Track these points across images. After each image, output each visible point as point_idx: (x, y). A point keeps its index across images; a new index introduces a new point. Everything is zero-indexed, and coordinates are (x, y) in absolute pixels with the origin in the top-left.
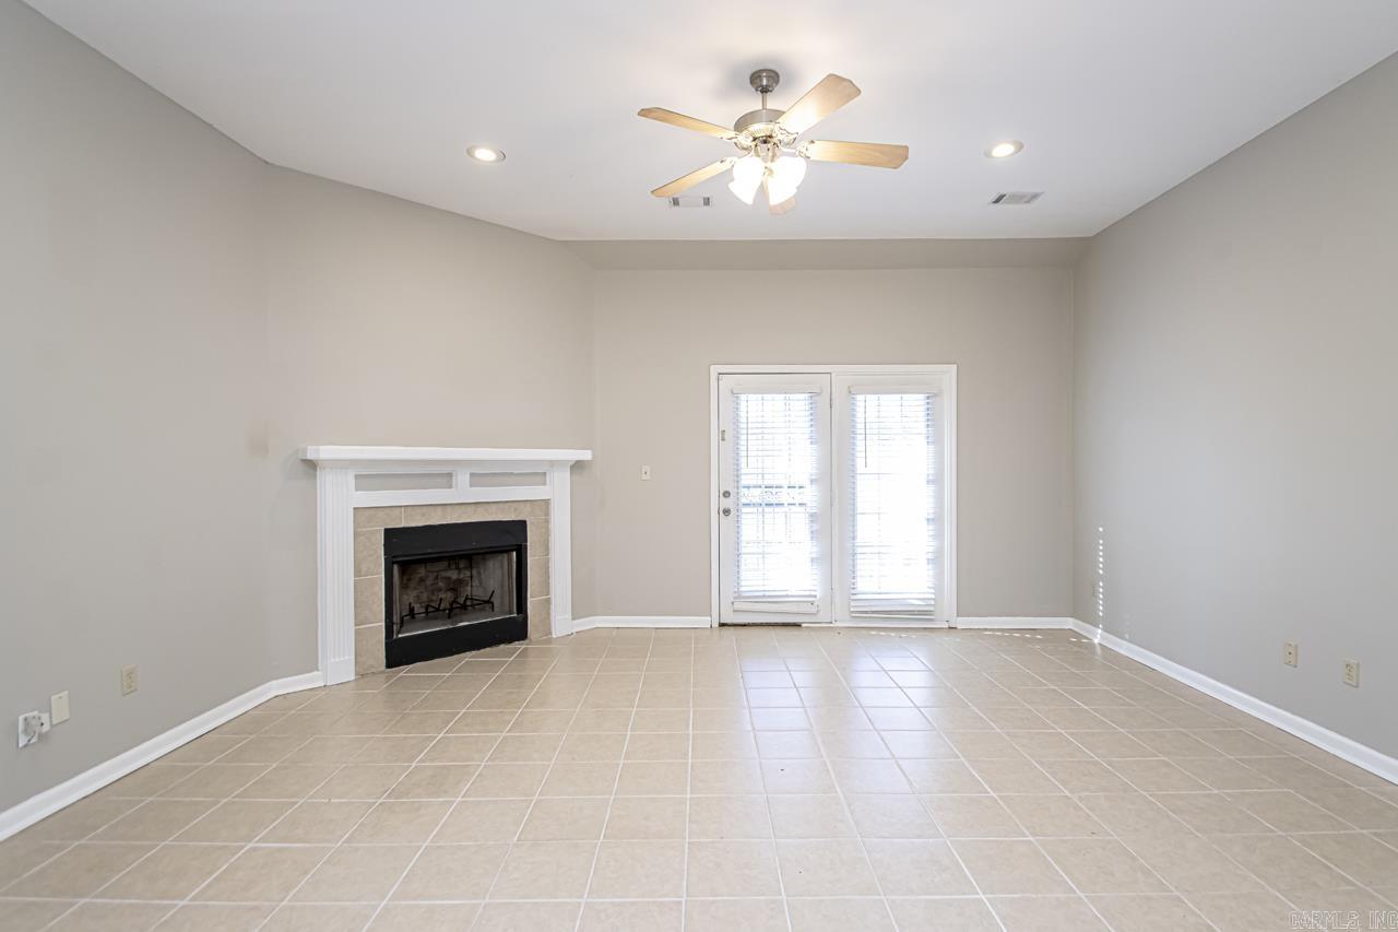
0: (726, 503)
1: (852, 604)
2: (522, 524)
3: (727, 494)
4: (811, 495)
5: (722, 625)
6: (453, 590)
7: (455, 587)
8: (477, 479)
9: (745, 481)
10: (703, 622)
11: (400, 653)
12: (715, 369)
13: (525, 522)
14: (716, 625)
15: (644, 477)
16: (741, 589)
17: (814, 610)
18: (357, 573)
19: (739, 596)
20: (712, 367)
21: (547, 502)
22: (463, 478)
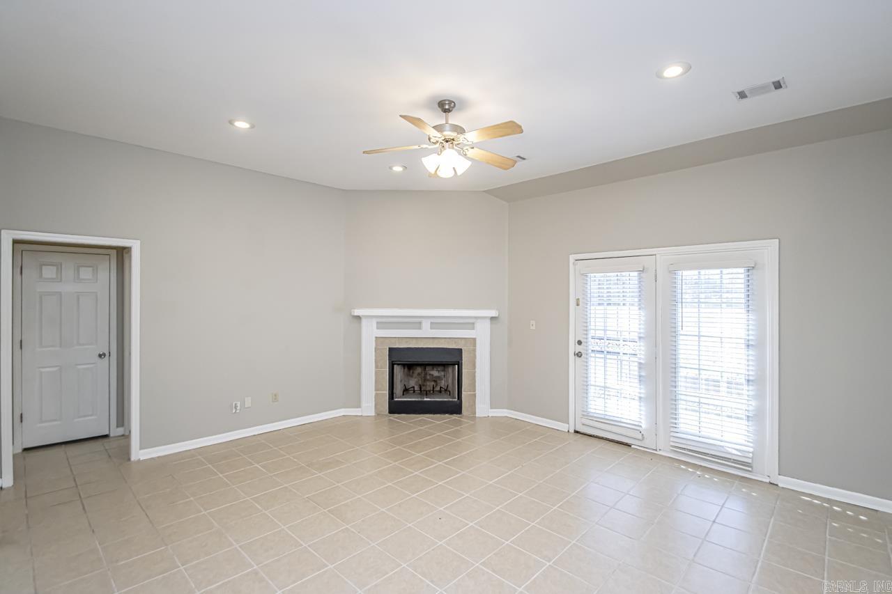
0: (579, 348)
1: (672, 439)
2: (460, 351)
3: (580, 343)
4: (641, 349)
5: (576, 432)
6: (435, 381)
7: (436, 380)
8: (434, 326)
9: (592, 333)
10: (563, 427)
11: (396, 408)
12: (572, 258)
13: (461, 349)
14: (572, 431)
15: (532, 328)
16: (589, 410)
17: (640, 437)
18: (377, 367)
19: (587, 415)
20: (571, 256)
21: (474, 340)
22: (426, 324)
